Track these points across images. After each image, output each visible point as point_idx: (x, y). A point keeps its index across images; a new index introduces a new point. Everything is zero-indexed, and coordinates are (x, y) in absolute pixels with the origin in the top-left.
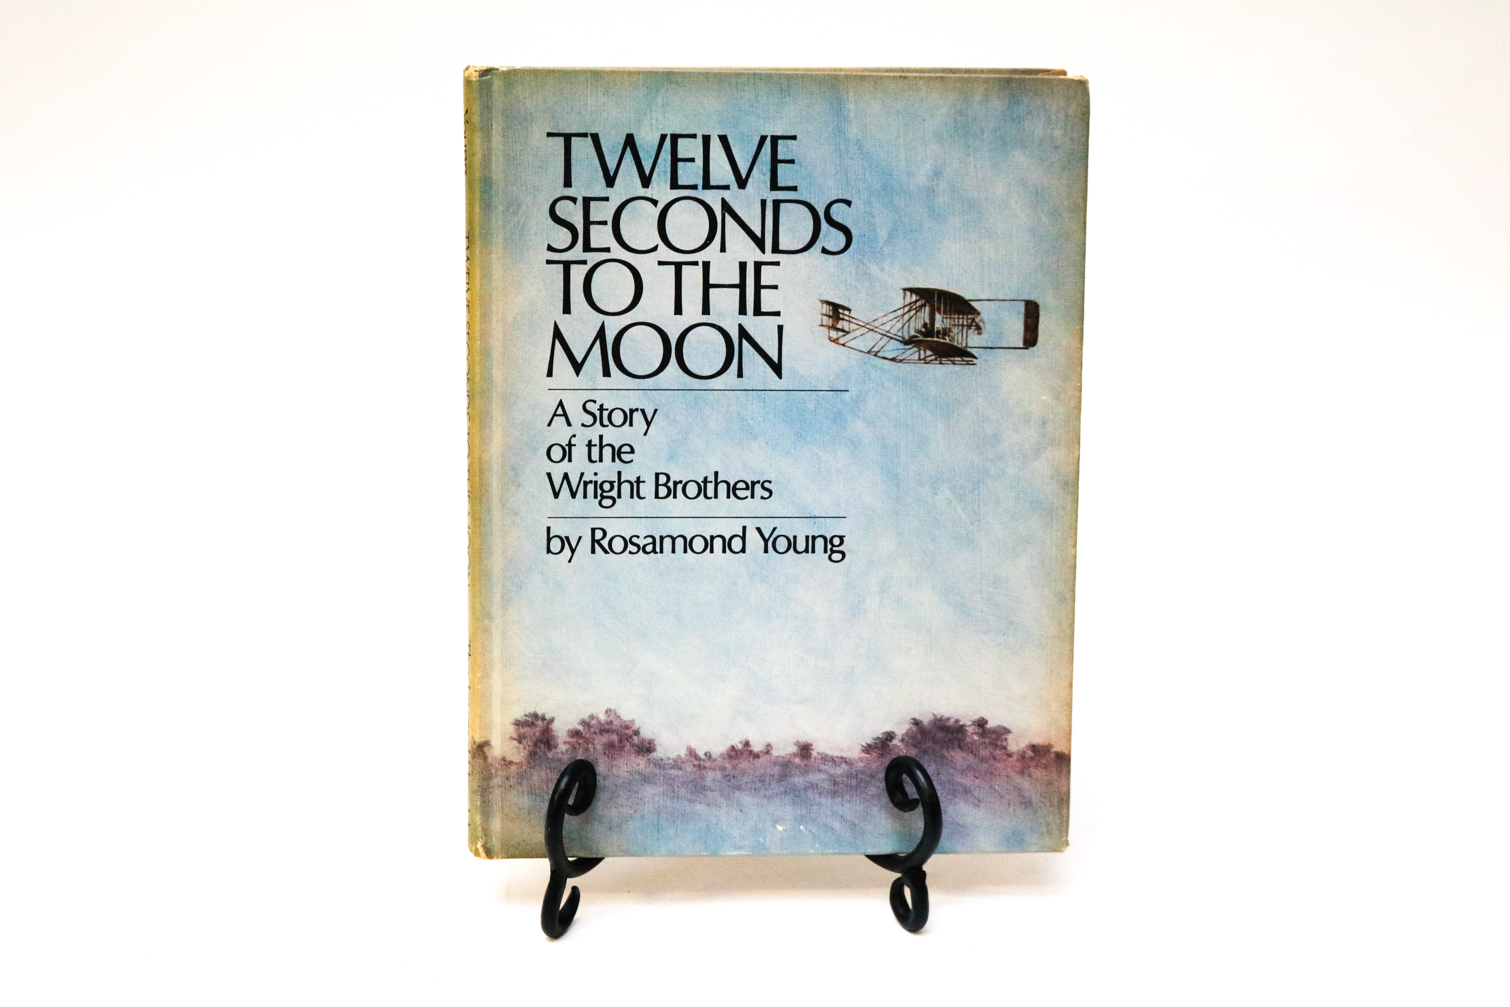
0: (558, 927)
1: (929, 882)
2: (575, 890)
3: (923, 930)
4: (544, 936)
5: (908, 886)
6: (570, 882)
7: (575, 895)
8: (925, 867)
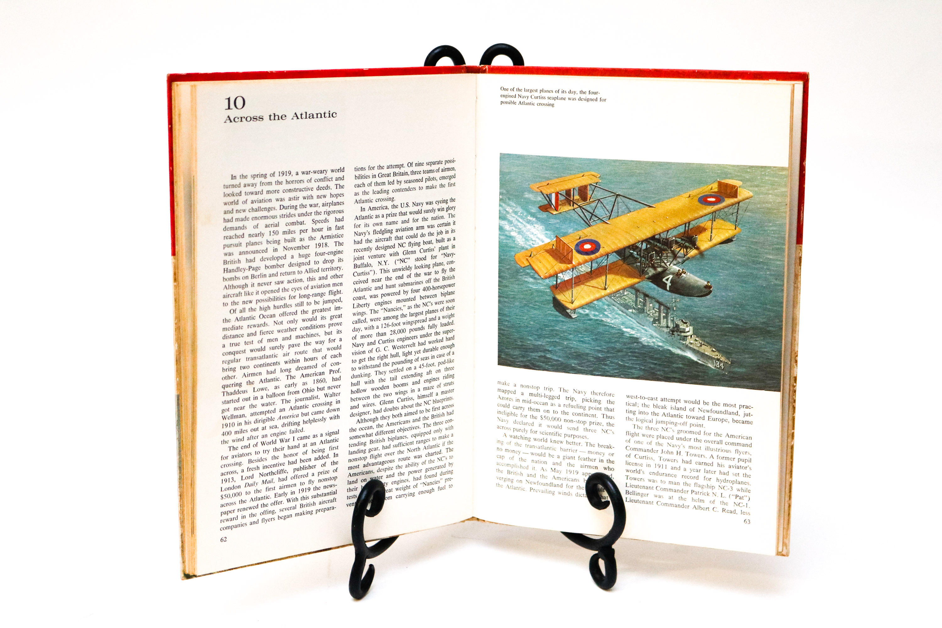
0: (361, 592)
1: (616, 556)
2: (371, 566)
3: (612, 588)
4: (350, 597)
5: (603, 559)
6: (368, 562)
7: (372, 569)
8: (614, 546)
